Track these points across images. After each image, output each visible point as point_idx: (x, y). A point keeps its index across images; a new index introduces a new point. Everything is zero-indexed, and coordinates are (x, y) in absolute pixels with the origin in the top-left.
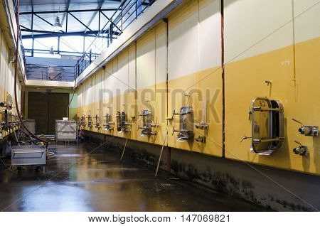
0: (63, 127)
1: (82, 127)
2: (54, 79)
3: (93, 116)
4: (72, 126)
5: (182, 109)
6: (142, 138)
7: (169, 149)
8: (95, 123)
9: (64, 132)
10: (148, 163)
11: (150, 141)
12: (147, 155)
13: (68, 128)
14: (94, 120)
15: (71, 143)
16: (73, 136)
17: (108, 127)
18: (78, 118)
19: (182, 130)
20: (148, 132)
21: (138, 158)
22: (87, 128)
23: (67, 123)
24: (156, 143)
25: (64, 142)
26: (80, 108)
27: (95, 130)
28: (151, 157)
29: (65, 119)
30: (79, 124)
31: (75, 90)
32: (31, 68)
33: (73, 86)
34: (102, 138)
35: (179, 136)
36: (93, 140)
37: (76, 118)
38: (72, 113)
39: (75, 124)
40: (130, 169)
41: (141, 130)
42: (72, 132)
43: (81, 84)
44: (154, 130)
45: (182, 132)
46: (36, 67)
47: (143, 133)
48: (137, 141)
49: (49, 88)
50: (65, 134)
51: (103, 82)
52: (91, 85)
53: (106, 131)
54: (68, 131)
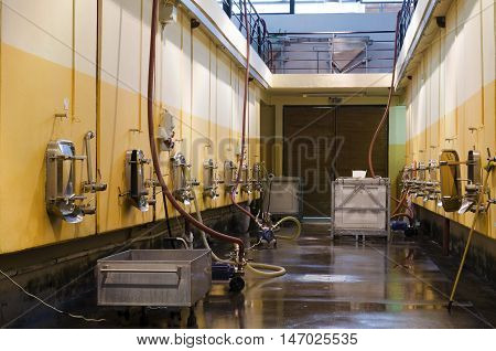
0: (350, 198)
2: (347, 69)
4: (375, 192)
9: (352, 211)
13: (362, 200)
16: (377, 222)
23: (360, 186)
25: (353, 237)
29: (358, 174)
32: (287, 43)
39: (383, 189)
42: (375, 211)
43: (409, 76)
46: (299, 39)
49: (334, 94)
50: (356, 217)
51: (442, 66)
54: (363, 207)
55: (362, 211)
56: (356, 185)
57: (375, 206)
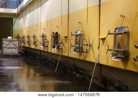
0: (8, 44)
1: (22, 44)
2: (2, 7)
3: (31, 35)
4: (15, 43)
5: (116, 29)
6: (74, 54)
7: (100, 66)
8: (33, 41)
9: (9, 48)
10: (78, 75)
11: (82, 58)
12: (77, 69)
13: (11, 45)
14: (32, 39)
15: (14, 56)
16: (15, 51)
17: (44, 45)
18: (20, 37)
19: (117, 49)
20: (80, 50)
21: (69, 71)
22: (27, 45)
23: (11, 41)
24: (87, 59)
25: (9, 56)
26: (21, 30)
27: (33, 46)
28: (81, 71)
29: (9, 38)
30: (20, 42)
31: (18, 15)
33: (16, 12)
34: (39, 53)
35: (113, 55)
36: (31, 54)
37: (18, 37)
38: (15, 33)
39: (17, 42)
40: (64, 82)
41: (73, 48)
42: (15, 48)
43: (22, 10)
44: (85, 48)
45: (116, 51)
47: (75, 50)
48: (68, 57)
50: (10, 50)
51: (39, 9)
52: (30, 11)
53: (41, 48)
54: (12, 47)
55: (11, 48)
56: (10, 41)
57: (15, 47)
